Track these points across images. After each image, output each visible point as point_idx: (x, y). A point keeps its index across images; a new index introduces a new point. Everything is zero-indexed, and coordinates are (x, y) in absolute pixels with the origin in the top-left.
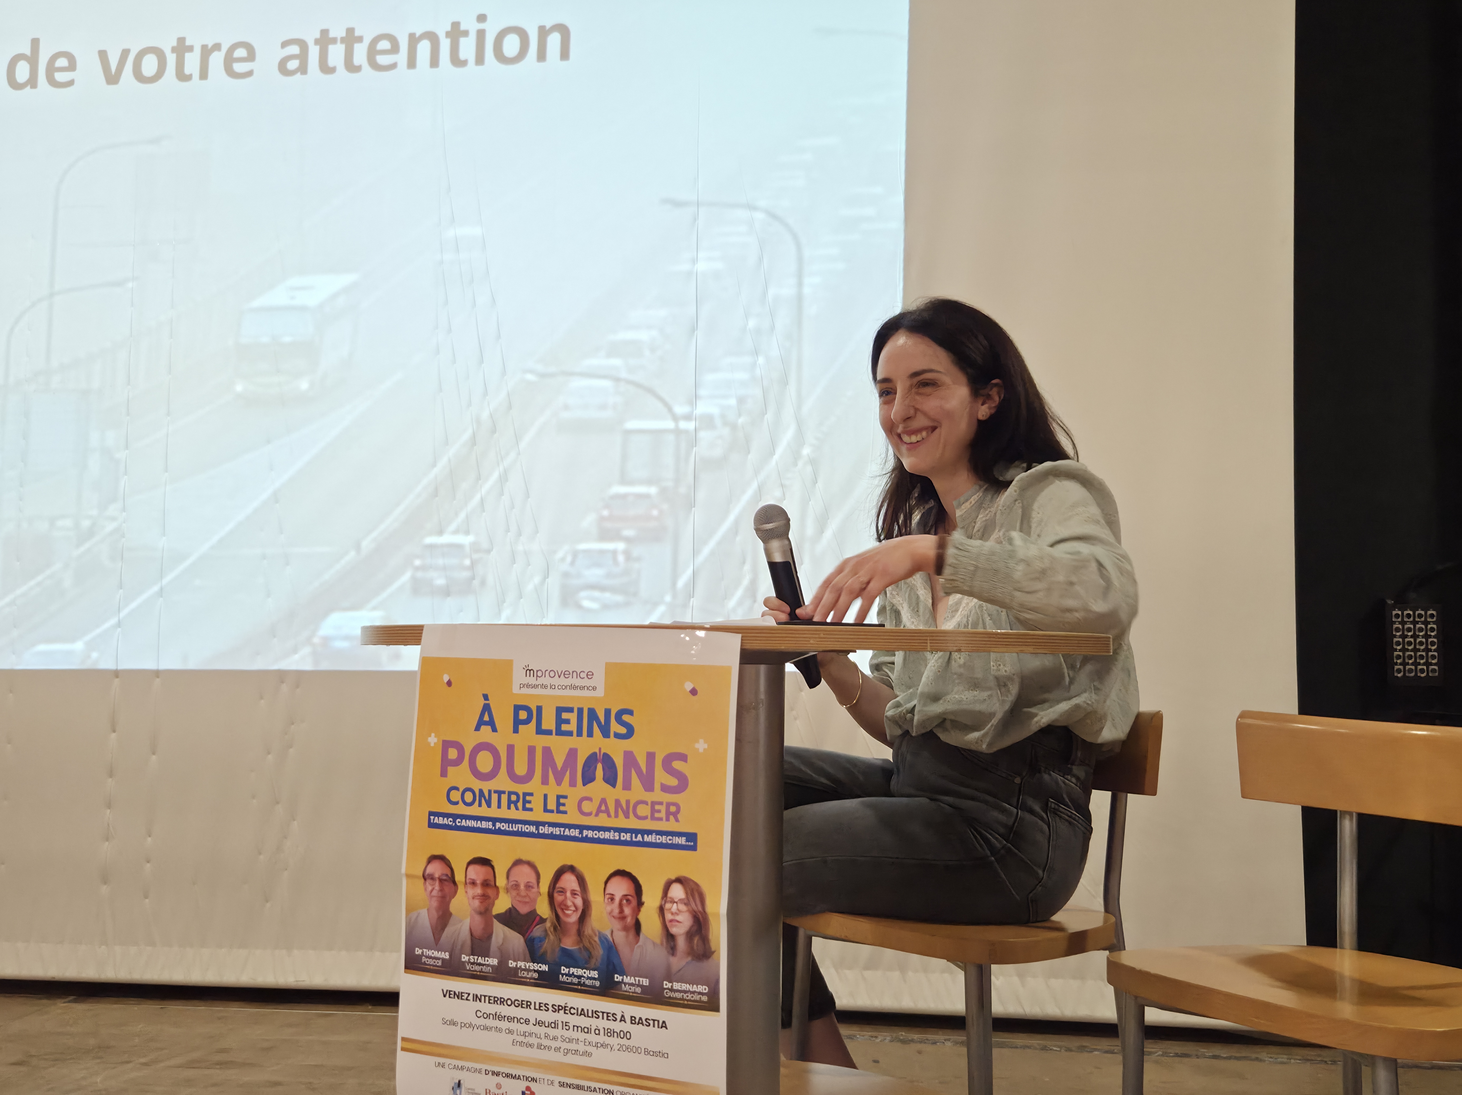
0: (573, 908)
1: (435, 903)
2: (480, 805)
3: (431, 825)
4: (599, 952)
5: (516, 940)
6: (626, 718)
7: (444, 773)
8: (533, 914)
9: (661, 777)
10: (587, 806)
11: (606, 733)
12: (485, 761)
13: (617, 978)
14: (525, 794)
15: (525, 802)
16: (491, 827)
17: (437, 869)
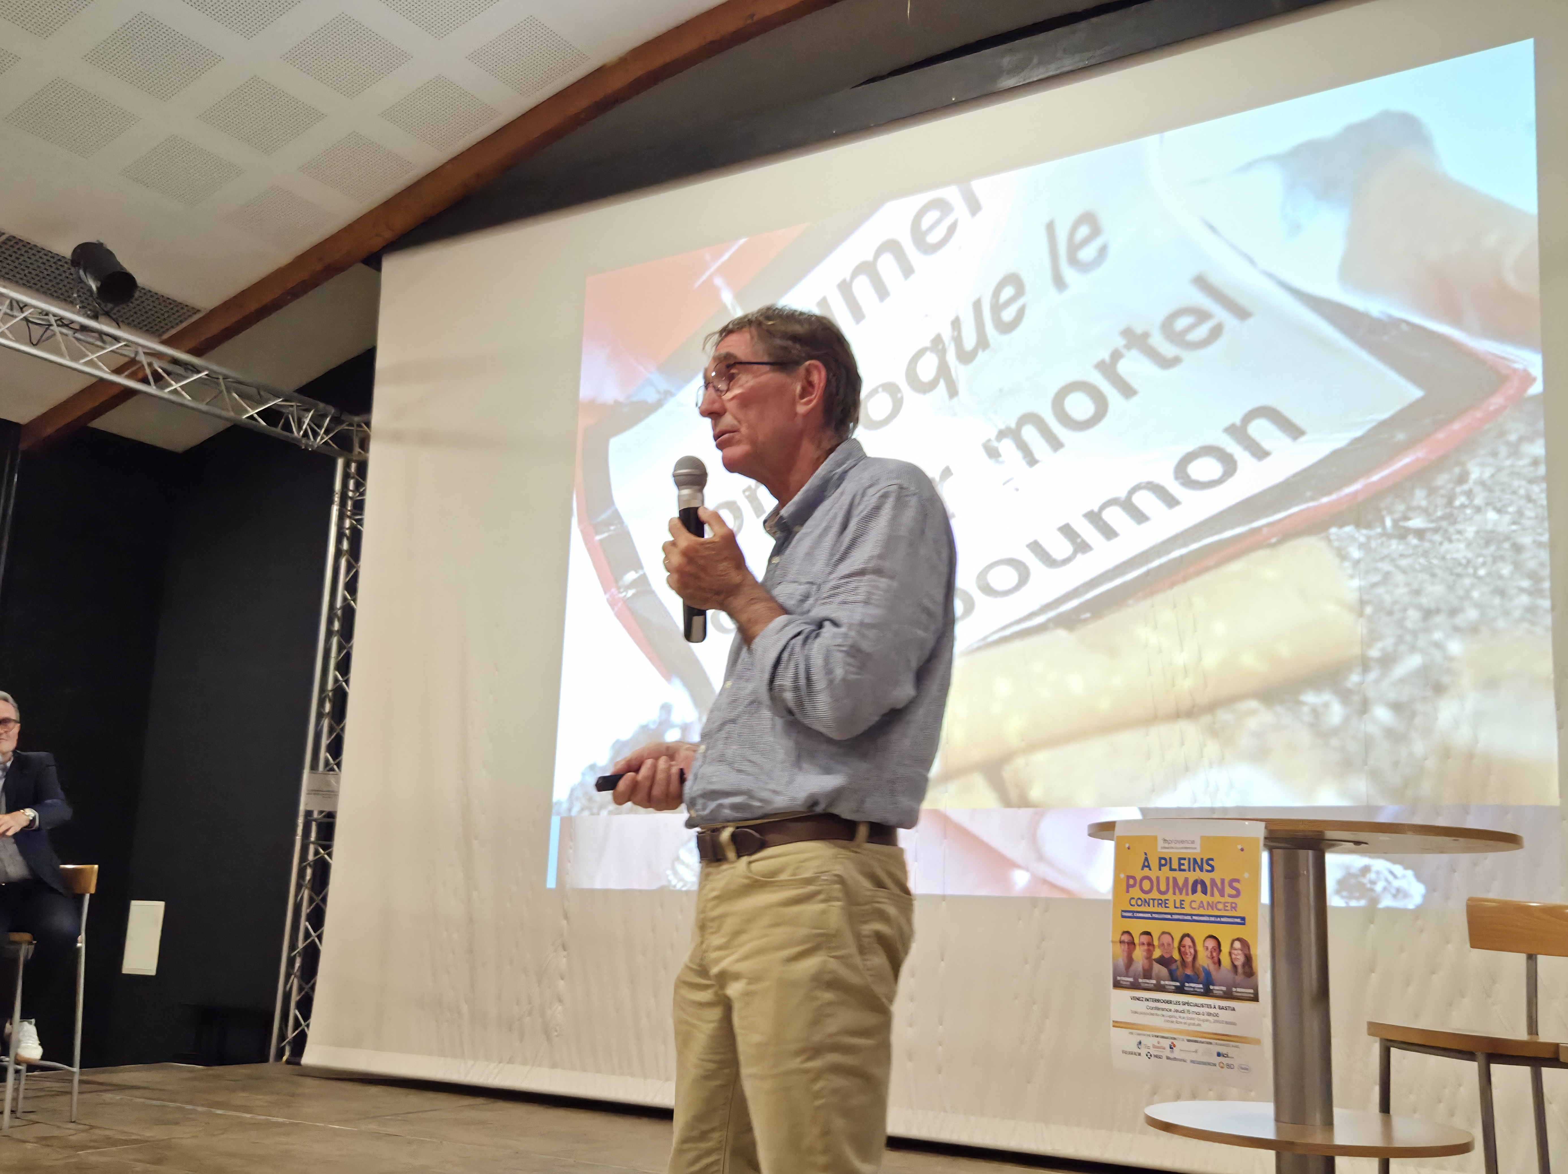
0: (1189, 954)
1: (1125, 954)
2: (1145, 906)
3: (1123, 917)
4: (1202, 975)
5: (1164, 971)
6: (1211, 862)
7: (1128, 891)
8: (1172, 957)
9: (1228, 890)
10: (1194, 905)
11: (1201, 870)
12: (1146, 885)
13: (1211, 987)
14: (1165, 900)
15: (1166, 904)
16: (1150, 916)
17: (1126, 938)
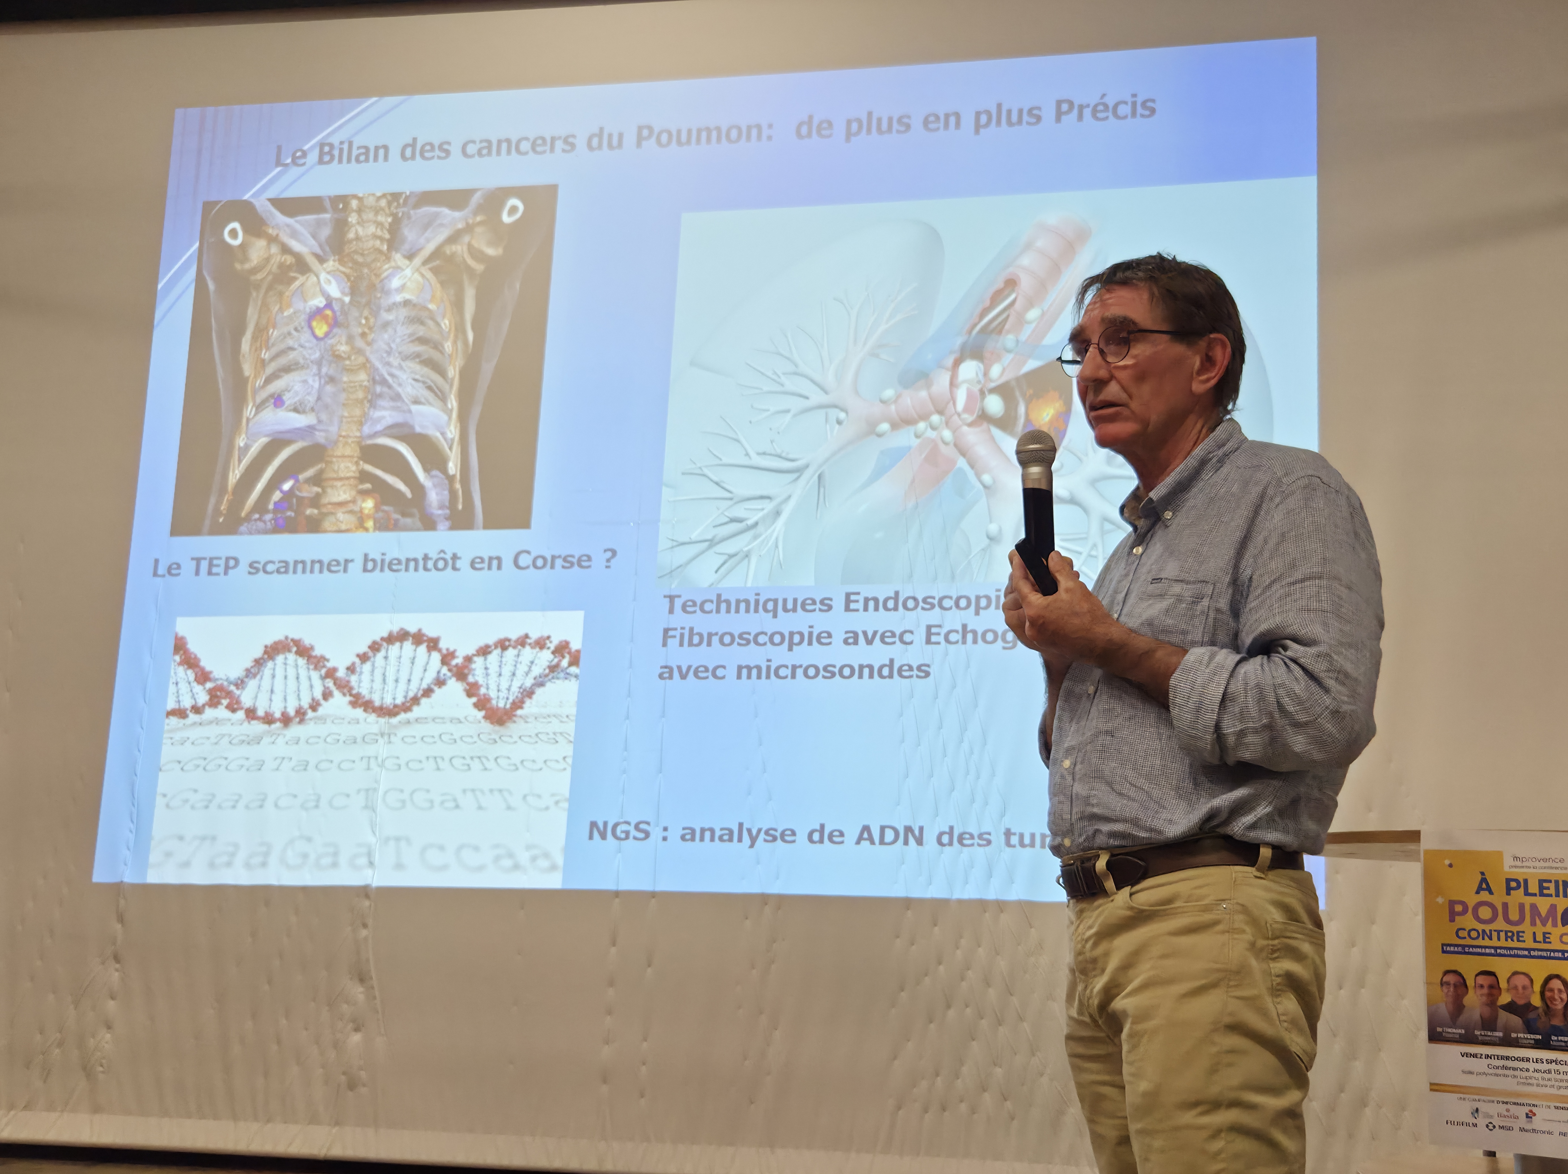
0: (1560, 1000)
1: (1451, 999)
2: (1483, 939)
3: (1444, 952)
5: (1516, 1020)
7: (1452, 920)
8: (1529, 1005)
12: (1485, 913)
14: (1518, 932)
15: (1518, 936)
16: (1493, 952)
17: (1450, 978)
